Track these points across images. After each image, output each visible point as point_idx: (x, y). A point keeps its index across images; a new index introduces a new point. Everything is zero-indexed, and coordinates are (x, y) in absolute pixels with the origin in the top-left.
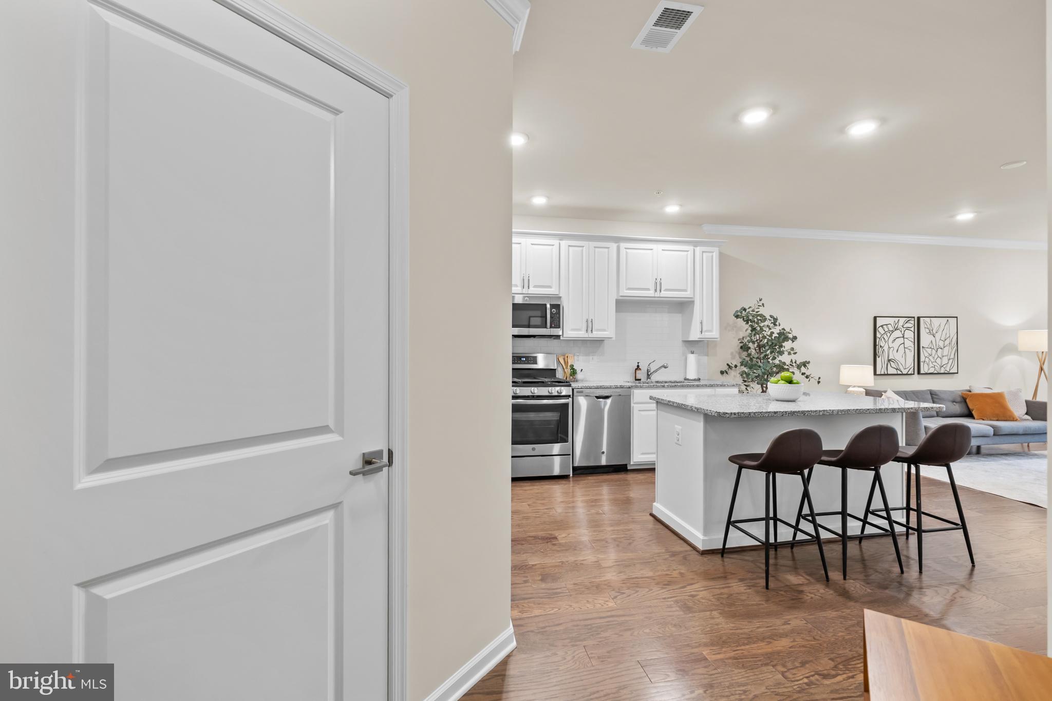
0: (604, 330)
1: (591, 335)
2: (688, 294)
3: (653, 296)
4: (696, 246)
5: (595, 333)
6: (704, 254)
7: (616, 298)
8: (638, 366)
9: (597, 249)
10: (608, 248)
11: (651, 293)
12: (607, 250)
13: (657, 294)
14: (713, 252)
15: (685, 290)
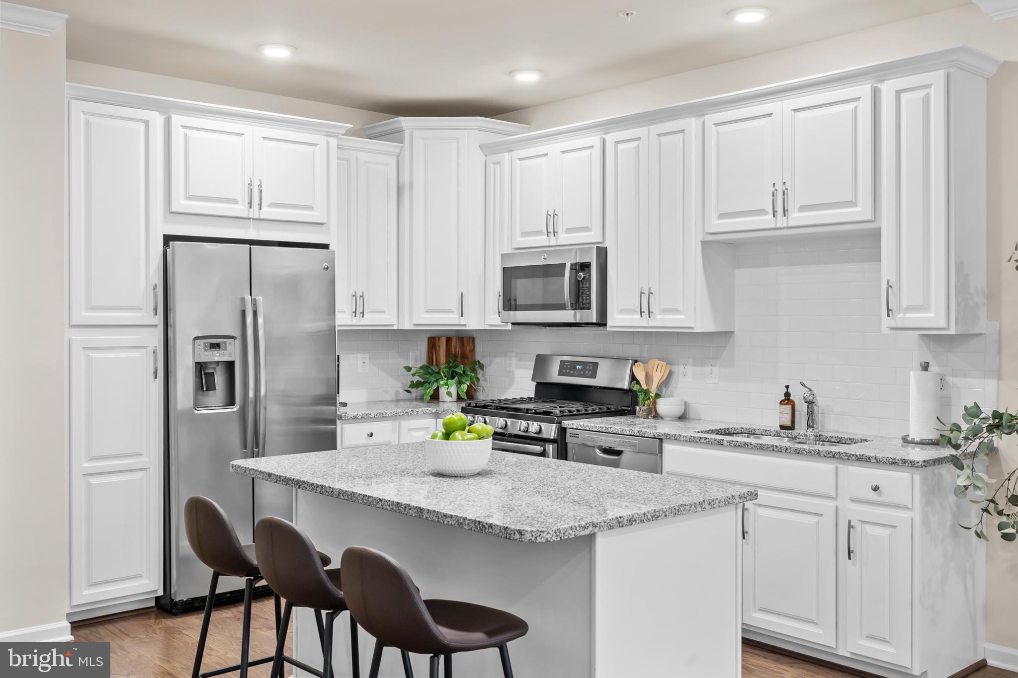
0: (675, 311)
1: (652, 323)
2: (861, 211)
3: (773, 226)
4: (882, 81)
5: (660, 316)
6: (904, 97)
7: (702, 239)
8: (787, 395)
9: (663, 139)
10: (683, 131)
11: (767, 221)
12: (680, 136)
13: (781, 221)
14: (929, 86)
15: (852, 204)
